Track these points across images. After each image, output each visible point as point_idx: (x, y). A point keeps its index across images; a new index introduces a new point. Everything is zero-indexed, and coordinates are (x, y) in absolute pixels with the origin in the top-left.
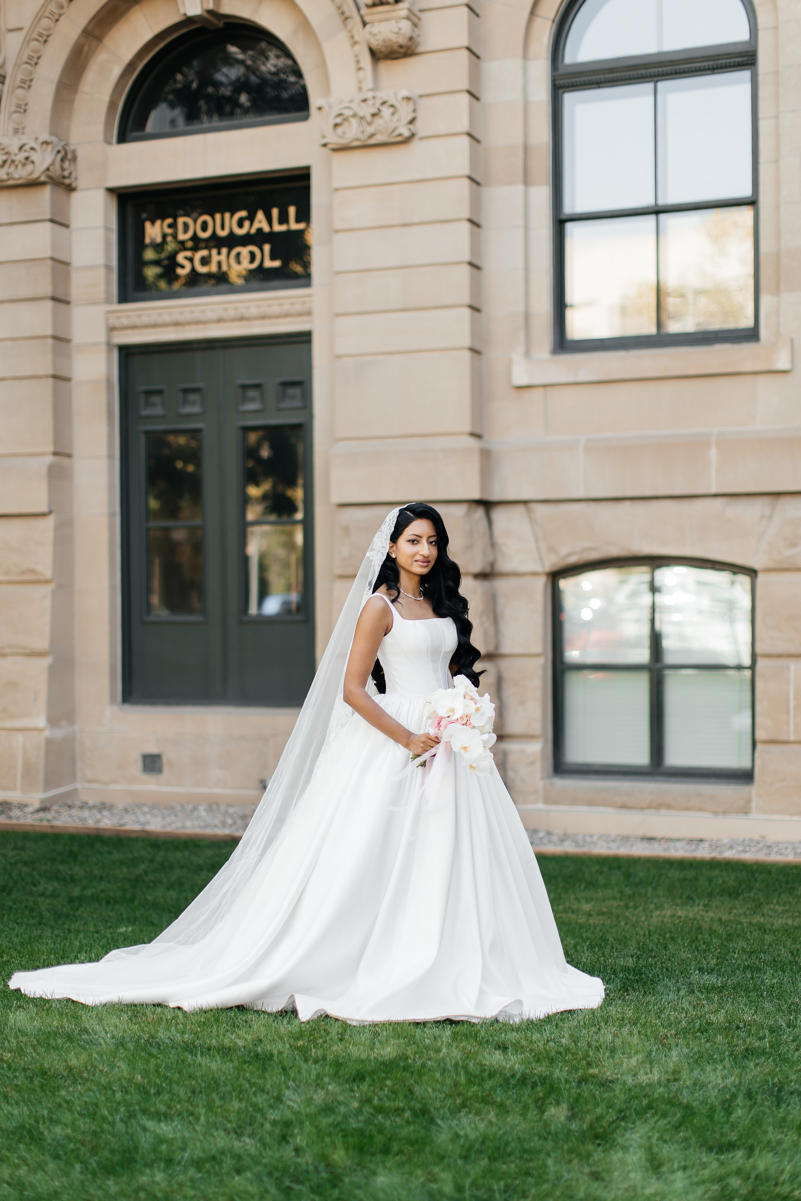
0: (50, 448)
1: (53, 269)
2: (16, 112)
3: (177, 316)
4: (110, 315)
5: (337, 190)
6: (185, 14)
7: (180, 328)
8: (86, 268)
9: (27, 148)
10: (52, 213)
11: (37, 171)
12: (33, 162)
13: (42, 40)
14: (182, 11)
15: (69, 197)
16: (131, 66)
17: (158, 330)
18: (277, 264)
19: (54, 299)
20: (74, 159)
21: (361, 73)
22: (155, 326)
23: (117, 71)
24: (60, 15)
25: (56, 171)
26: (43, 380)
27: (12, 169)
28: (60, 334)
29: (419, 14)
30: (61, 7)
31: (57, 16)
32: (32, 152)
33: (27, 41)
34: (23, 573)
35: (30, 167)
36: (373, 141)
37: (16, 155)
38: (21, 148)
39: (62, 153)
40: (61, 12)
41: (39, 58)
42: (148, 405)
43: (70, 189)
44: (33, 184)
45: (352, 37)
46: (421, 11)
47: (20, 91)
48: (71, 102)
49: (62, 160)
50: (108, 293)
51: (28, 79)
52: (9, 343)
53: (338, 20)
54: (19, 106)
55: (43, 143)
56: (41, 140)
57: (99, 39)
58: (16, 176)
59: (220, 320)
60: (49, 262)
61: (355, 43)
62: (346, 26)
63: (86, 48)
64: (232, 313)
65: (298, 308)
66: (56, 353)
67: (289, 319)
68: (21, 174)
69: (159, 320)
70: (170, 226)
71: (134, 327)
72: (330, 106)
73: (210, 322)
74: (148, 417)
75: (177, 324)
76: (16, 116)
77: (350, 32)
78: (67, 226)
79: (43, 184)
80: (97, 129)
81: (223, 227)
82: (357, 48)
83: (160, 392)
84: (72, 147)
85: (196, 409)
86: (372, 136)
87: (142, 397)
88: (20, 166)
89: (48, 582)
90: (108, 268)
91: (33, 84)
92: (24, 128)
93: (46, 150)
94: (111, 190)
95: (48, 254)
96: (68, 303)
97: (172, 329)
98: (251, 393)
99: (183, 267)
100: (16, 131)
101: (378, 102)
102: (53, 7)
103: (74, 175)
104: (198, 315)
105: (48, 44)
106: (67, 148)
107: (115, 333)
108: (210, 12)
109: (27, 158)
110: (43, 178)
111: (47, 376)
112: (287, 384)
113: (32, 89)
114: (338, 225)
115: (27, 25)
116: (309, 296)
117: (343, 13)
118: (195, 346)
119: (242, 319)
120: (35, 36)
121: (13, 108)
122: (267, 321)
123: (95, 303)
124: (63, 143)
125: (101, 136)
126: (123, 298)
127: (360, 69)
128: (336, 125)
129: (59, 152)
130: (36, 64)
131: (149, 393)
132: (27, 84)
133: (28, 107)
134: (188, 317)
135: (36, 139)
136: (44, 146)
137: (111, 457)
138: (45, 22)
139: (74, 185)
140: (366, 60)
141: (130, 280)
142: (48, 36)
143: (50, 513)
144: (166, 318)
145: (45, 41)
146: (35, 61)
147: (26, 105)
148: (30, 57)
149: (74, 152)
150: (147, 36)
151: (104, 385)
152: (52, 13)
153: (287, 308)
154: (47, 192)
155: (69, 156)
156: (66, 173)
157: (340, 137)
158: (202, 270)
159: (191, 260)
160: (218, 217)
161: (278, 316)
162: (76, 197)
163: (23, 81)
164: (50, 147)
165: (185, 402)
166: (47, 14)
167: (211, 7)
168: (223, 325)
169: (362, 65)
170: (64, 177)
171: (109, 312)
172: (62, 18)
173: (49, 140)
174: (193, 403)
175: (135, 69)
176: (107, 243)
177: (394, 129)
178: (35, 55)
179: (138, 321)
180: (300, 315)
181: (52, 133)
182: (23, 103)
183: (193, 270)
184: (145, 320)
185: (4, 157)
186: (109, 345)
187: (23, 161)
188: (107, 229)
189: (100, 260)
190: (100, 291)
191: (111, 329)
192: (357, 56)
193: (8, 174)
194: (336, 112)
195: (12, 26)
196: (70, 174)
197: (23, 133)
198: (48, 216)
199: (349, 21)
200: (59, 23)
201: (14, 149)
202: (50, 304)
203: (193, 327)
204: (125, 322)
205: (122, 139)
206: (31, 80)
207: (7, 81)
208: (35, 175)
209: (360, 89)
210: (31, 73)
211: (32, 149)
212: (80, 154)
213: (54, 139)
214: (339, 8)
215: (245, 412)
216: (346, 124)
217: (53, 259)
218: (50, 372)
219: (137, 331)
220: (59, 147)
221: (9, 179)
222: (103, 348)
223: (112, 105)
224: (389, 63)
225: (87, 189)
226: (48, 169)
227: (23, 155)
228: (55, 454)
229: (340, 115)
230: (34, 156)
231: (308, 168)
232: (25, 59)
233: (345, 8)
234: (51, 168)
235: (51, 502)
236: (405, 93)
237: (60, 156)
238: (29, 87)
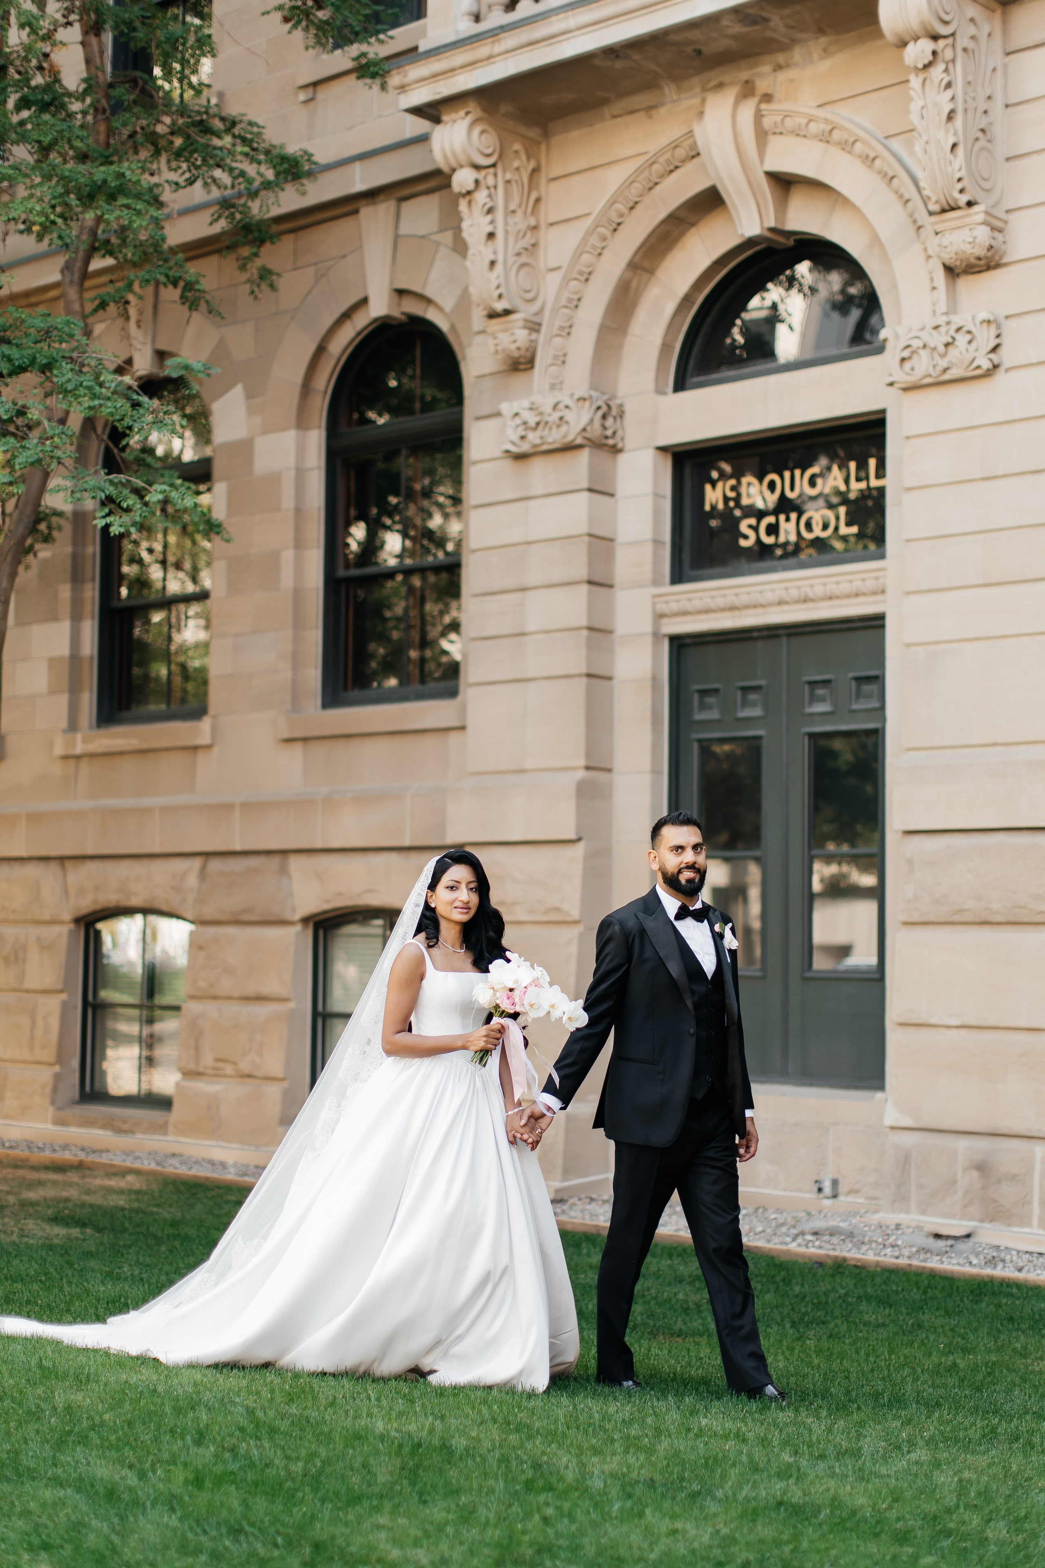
0: (582, 762)
1: (590, 546)
2: (553, 364)
3: (732, 600)
4: (657, 599)
5: (908, 438)
6: (742, 235)
7: (737, 613)
8: (632, 544)
9: (561, 406)
10: (591, 480)
11: (571, 433)
12: (567, 423)
13: (582, 278)
14: (740, 232)
15: (615, 460)
16: (687, 300)
17: (712, 615)
18: (854, 529)
19: (590, 582)
20: (621, 415)
21: (935, 292)
22: (708, 611)
23: (670, 307)
24: (603, 248)
25: (596, 431)
26: (577, 680)
27: (546, 431)
28: (596, 625)
29: (1004, 216)
30: (604, 239)
31: (599, 251)
32: (567, 411)
33: (566, 281)
34: (547, 911)
35: (564, 428)
36: (947, 376)
37: (550, 415)
38: (555, 407)
39: (605, 408)
40: (604, 244)
41: (579, 300)
42: (703, 707)
43: (616, 450)
44: (570, 448)
45: (926, 250)
46: (1007, 212)
47: (557, 340)
48: (621, 347)
49: (604, 417)
50: (656, 572)
51: (567, 324)
52: (541, 636)
53: (912, 229)
54: (556, 357)
55: (579, 400)
56: (576, 396)
57: (651, 272)
58: (550, 440)
59: (781, 603)
60: (586, 539)
61: (929, 257)
62: (918, 236)
63: (634, 284)
64: (794, 593)
65: (871, 584)
66: (590, 647)
67: (861, 599)
68: (555, 437)
69: (712, 604)
70: (733, 488)
71: (685, 613)
72: (897, 337)
73: (771, 604)
74: (701, 722)
75: (732, 608)
76: (553, 368)
77: (923, 243)
78: (612, 495)
79: (580, 447)
80: (648, 377)
81: (792, 488)
82: (931, 261)
83: (716, 691)
84: (618, 401)
85: (756, 712)
86: (945, 370)
87: (696, 696)
88: (554, 428)
89: (576, 922)
90: (657, 542)
91: (574, 330)
92: (562, 383)
93: (583, 407)
94: (663, 449)
95: (584, 529)
96: (611, 586)
97: (728, 614)
98: (820, 692)
99: (746, 537)
100: (553, 387)
101: (954, 327)
102: (594, 241)
103: (620, 433)
104: (756, 597)
105: (590, 282)
106: (611, 403)
107: (665, 621)
108: (772, 230)
109: (561, 418)
110: (579, 441)
111: (580, 675)
112: (861, 680)
113: (572, 336)
114: (909, 483)
115: (565, 262)
116: (883, 569)
117: (915, 221)
118: (755, 634)
119: (806, 600)
120: (575, 275)
121: (550, 361)
122: (836, 602)
123: (641, 586)
124: (605, 397)
125: (651, 386)
126: (677, 577)
127: (934, 288)
128: (903, 360)
129: (599, 408)
130: (576, 307)
131: (704, 693)
132: (567, 331)
133: (568, 358)
134: (744, 599)
135: (572, 395)
136: (581, 403)
137: (655, 772)
138: (586, 258)
139: (620, 445)
140: (940, 276)
141: (686, 556)
142: (590, 273)
143: (579, 840)
144: (720, 602)
145: (587, 280)
146: (576, 304)
147: (565, 355)
148: (570, 300)
149: (621, 406)
150: (704, 263)
151: (649, 683)
152: (594, 247)
153: (857, 585)
154: (584, 456)
155: (614, 412)
156: (609, 433)
157: (907, 374)
158: (769, 540)
159: (756, 529)
160: (787, 474)
161: (848, 596)
162: (622, 458)
163: (562, 328)
164: (587, 404)
165: (745, 703)
166: (587, 249)
167: (772, 224)
168: (785, 607)
169: (935, 284)
170: (607, 437)
171: (655, 596)
172: (606, 251)
173: (586, 396)
174: (754, 704)
175: (693, 303)
176: (657, 513)
177: (974, 359)
178: (576, 297)
179: (688, 606)
180: (874, 593)
181: (593, 387)
182: (561, 353)
183: (759, 541)
184: (697, 604)
185: (537, 419)
186: (656, 635)
187: (558, 422)
188: (657, 496)
189: (647, 533)
190: (647, 571)
191: (659, 616)
192: (931, 273)
193: (542, 438)
194: (903, 343)
195: (552, 265)
196: (614, 433)
197: (561, 389)
198: (585, 485)
199: (922, 230)
200: (603, 257)
201: (548, 409)
202: (585, 588)
203: (752, 611)
204: (674, 607)
205: (680, 385)
206: (571, 326)
207: (544, 329)
208: (570, 438)
209: (934, 313)
210: (570, 318)
211: (567, 407)
212: (628, 408)
213: (593, 393)
214: (911, 215)
215: (812, 715)
216: (915, 357)
217: (590, 535)
218: (584, 670)
219: (689, 618)
220: (600, 403)
221: (540, 445)
222: (649, 639)
223: (666, 347)
224: (970, 278)
225: (635, 450)
226: (584, 430)
227: (558, 414)
228: (588, 768)
229: (908, 346)
230: (569, 416)
231: (883, 411)
232: (563, 302)
233: (916, 216)
234: (589, 428)
235: (579, 826)
236: (984, 315)
237: (600, 413)
238: (569, 334)
